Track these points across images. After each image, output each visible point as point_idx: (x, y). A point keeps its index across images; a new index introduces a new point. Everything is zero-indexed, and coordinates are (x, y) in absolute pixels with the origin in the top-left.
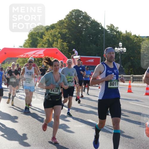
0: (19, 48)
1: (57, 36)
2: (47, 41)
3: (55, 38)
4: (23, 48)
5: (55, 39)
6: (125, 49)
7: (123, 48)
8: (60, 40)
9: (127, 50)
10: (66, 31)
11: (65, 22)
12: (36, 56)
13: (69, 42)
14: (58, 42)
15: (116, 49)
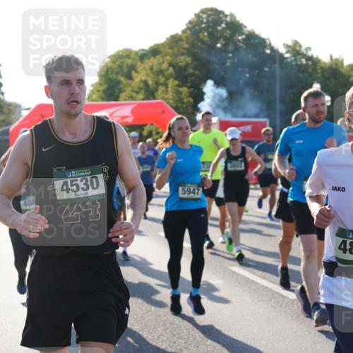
1: (165, 73)
3: (160, 77)
5: (162, 80)
6: (328, 98)
8: (172, 83)
9: (332, 101)
10: (188, 59)
11: (185, 39)
13: (195, 86)
14: (167, 87)
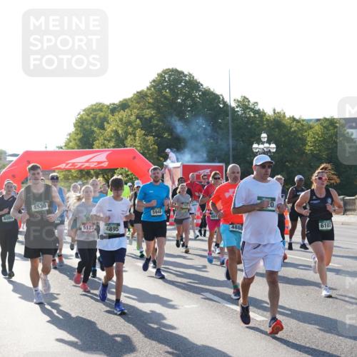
0: (57, 150)
1: (133, 124)
2: (113, 135)
3: (129, 127)
4: (65, 149)
5: (130, 130)
6: (273, 146)
7: (270, 144)
8: (139, 132)
9: (277, 148)
10: (152, 112)
11: (150, 95)
12: (92, 166)
13: (159, 135)
14: (135, 136)
15: (255, 146)
